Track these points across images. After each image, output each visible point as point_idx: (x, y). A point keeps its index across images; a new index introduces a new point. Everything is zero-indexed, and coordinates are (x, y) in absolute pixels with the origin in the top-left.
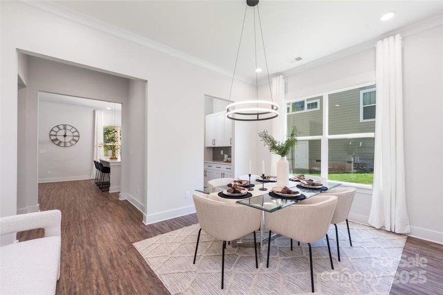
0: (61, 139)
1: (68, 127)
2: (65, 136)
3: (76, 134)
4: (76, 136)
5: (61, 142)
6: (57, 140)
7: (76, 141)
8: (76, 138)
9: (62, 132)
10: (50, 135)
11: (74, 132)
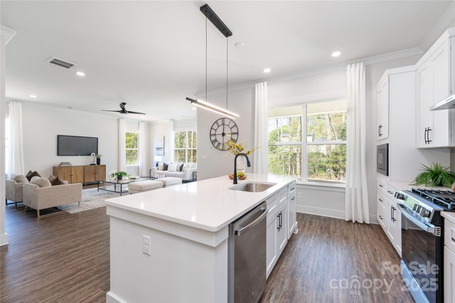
0: (220, 139)
1: (227, 122)
2: (223, 134)
3: (235, 130)
4: (235, 133)
5: (219, 144)
6: (216, 140)
7: (235, 141)
8: (235, 137)
9: (220, 131)
10: (211, 135)
11: (232, 128)
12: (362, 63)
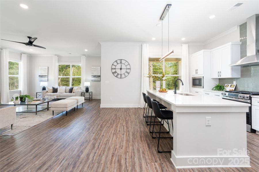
0: (118, 71)
1: (123, 62)
2: (121, 69)
3: (128, 67)
4: (129, 69)
5: (118, 74)
6: (116, 72)
7: (128, 73)
8: (128, 71)
9: (119, 66)
10: (112, 69)
11: (127, 65)
12: (188, 44)
